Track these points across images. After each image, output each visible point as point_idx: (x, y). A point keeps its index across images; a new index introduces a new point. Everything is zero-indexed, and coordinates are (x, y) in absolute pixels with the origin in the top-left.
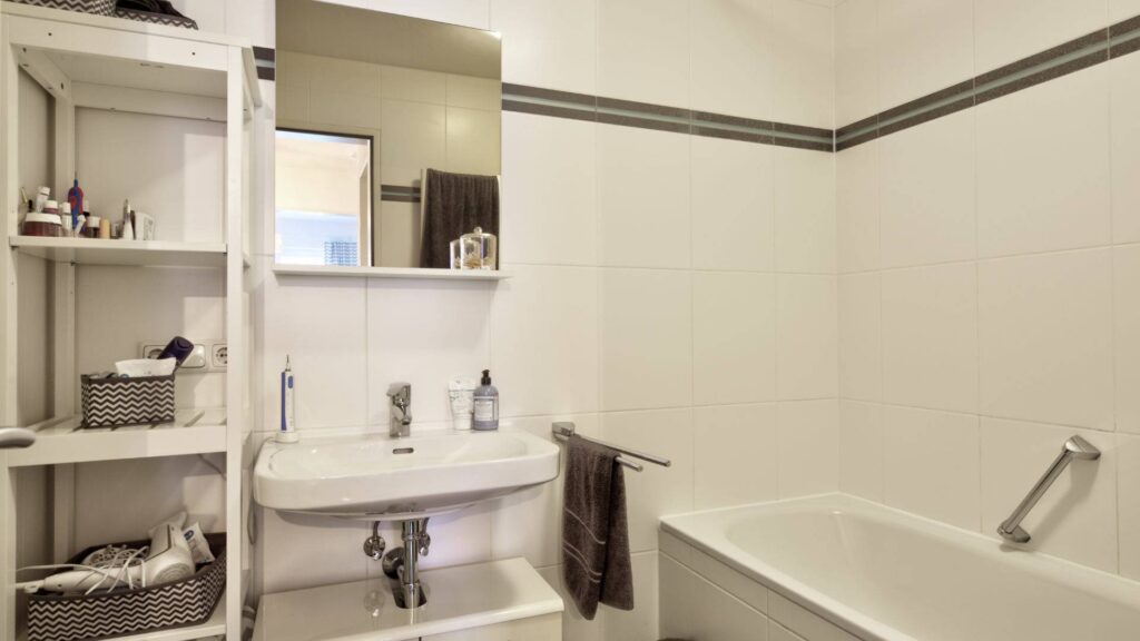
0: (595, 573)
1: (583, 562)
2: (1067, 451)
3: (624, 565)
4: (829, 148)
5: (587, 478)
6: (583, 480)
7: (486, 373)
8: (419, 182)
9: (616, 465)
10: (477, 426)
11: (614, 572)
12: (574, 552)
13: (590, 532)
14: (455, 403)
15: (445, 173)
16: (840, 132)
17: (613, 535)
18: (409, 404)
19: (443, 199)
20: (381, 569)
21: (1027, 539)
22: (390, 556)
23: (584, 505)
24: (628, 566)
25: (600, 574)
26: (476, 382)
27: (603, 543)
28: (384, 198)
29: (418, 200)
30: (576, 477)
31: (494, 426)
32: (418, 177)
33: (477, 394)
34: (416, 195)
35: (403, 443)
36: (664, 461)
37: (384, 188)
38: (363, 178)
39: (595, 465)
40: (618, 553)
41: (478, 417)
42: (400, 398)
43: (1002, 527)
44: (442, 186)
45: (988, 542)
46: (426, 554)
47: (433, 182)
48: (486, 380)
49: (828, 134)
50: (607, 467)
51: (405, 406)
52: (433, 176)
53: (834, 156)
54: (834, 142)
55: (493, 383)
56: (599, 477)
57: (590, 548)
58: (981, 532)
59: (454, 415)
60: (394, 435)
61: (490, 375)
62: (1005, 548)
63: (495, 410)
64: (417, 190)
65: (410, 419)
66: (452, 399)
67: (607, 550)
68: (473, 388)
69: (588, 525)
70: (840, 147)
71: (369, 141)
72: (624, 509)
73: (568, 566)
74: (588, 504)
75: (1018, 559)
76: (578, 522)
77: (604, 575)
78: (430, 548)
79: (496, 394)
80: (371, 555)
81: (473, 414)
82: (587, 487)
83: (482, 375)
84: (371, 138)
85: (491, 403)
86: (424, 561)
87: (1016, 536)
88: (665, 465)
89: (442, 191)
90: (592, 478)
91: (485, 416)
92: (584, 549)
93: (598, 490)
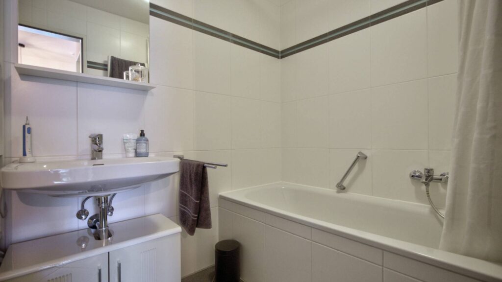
0: (194, 215)
1: (189, 212)
2: (358, 156)
3: (208, 210)
4: (278, 57)
5: (190, 175)
6: (188, 177)
7: (142, 131)
8: (107, 62)
9: (204, 168)
10: (137, 155)
11: (203, 214)
12: (185, 208)
13: (192, 198)
14: (127, 145)
15: (120, 59)
16: (282, 52)
17: (203, 198)
18: (102, 142)
19: (119, 70)
20: (87, 225)
21: (344, 188)
22: (91, 218)
23: (189, 186)
24: (209, 210)
25: (197, 215)
26: (137, 135)
27: (198, 202)
28: (89, 67)
29: (106, 70)
30: (185, 176)
31: (146, 155)
32: (107, 60)
33: (138, 141)
34: (105, 67)
35: (98, 161)
36: (225, 165)
37: (89, 62)
38: (78, 62)
39: (195, 169)
40: (205, 205)
41: (139, 151)
42: (97, 140)
43: (337, 185)
44: (118, 64)
45: (332, 191)
46: (111, 215)
47: (114, 62)
48: (142, 134)
49: (277, 52)
50: (200, 169)
51: (100, 144)
52: (113, 59)
53: (280, 61)
54: (280, 55)
55: (146, 136)
56: (196, 174)
57: (192, 205)
58: (330, 188)
59: (126, 151)
60: (93, 159)
61: (144, 132)
62: (338, 192)
63: (147, 147)
64: (106, 65)
65: (102, 149)
66: (125, 143)
67: (200, 205)
68: (136, 138)
69: (191, 196)
70: (282, 57)
71: (81, 40)
72: (207, 186)
73: (182, 214)
74: (191, 186)
75: (342, 195)
76: (186, 195)
77: (198, 215)
78: (113, 212)
79: (147, 140)
80: (81, 218)
81: (136, 150)
82: (191, 179)
83: (140, 132)
84: (82, 39)
85: (145, 144)
86: (110, 219)
87: (341, 188)
88: (225, 166)
89: (119, 66)
90: (193, 175)
91: (142, 150)
92: (189, 206)
93: (196, 180)
